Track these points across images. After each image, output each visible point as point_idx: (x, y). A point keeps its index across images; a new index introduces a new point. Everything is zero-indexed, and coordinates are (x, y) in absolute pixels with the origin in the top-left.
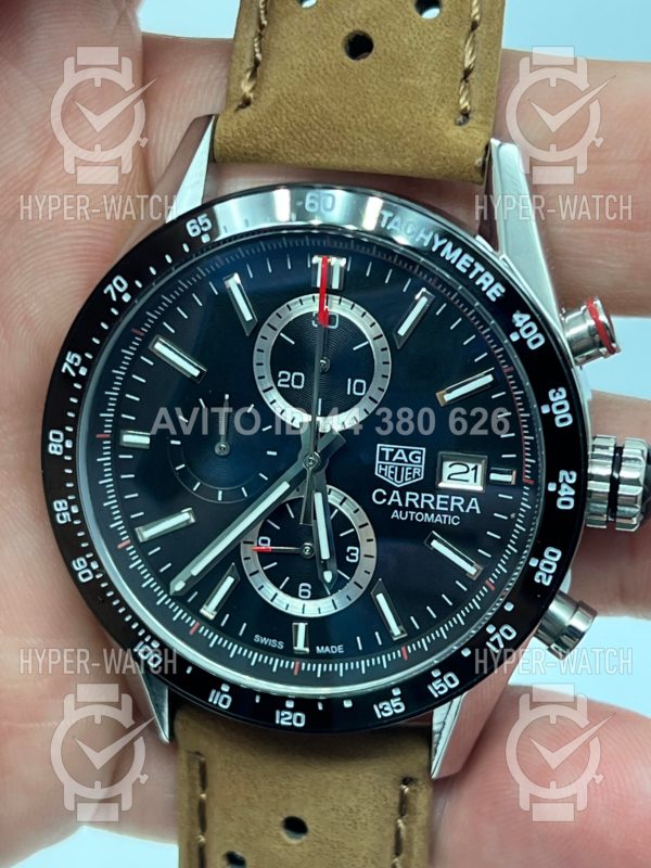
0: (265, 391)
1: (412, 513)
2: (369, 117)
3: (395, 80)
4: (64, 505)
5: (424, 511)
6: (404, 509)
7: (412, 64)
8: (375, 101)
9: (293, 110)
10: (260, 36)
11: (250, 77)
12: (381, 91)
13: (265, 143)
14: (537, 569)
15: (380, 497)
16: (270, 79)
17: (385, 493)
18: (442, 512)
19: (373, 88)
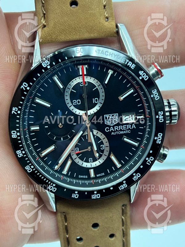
0: (70, 107)
1: (117, 132)
2: (82, 24)
3: (87, 12)
4: (20, 152)
5: (120, 131)
6: (115, 131)
7: (90, 6)
8: (83, 19)
9: (60, 26)
10: (43, 6)
11: (44, 19)
12: (84, 16)
13: (54, 36)
14: (157, 140)
15: (107, 129)
16: (50, 18)
17: (109, 128)
18: (125, 130)
19: (81, 15)
